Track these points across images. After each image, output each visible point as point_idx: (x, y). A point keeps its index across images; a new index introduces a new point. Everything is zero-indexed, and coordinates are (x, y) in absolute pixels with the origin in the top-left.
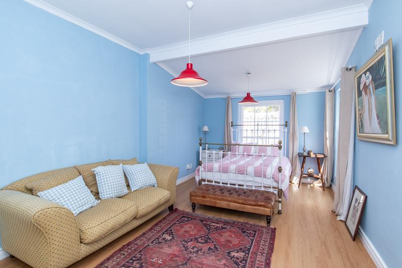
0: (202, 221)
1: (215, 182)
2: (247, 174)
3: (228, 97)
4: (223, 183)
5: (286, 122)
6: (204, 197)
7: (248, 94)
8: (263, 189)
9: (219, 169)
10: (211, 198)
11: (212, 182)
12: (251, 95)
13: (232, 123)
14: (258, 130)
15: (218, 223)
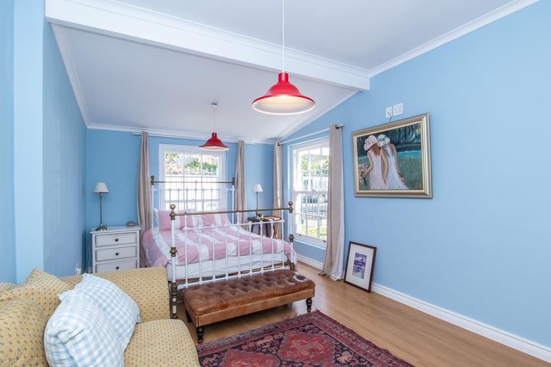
0: (240, 347)
1: (204, 279)
2: (253, 254)
3: (145, 134)
4: (217, 277)
5: (234, 179)
6: (224, 307)
7: (214, 135)
8: (273, 269)
9: (211, 255)
10: (237, 303)
11: (197, 280)
12: (219, 137)
13: (152, 178)
14: (196, 190)
15: (262, 338)
